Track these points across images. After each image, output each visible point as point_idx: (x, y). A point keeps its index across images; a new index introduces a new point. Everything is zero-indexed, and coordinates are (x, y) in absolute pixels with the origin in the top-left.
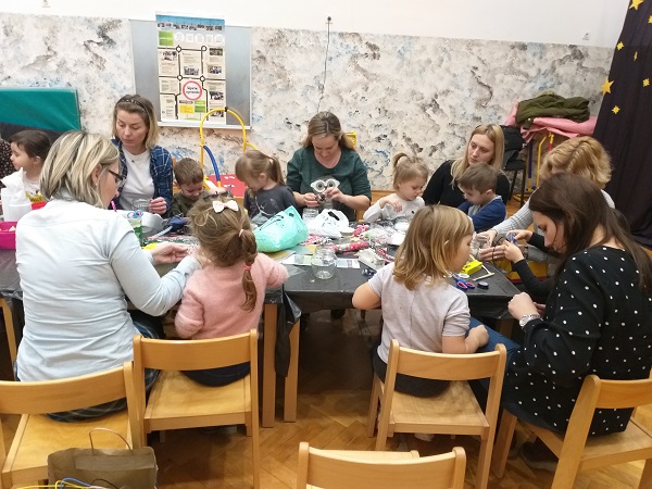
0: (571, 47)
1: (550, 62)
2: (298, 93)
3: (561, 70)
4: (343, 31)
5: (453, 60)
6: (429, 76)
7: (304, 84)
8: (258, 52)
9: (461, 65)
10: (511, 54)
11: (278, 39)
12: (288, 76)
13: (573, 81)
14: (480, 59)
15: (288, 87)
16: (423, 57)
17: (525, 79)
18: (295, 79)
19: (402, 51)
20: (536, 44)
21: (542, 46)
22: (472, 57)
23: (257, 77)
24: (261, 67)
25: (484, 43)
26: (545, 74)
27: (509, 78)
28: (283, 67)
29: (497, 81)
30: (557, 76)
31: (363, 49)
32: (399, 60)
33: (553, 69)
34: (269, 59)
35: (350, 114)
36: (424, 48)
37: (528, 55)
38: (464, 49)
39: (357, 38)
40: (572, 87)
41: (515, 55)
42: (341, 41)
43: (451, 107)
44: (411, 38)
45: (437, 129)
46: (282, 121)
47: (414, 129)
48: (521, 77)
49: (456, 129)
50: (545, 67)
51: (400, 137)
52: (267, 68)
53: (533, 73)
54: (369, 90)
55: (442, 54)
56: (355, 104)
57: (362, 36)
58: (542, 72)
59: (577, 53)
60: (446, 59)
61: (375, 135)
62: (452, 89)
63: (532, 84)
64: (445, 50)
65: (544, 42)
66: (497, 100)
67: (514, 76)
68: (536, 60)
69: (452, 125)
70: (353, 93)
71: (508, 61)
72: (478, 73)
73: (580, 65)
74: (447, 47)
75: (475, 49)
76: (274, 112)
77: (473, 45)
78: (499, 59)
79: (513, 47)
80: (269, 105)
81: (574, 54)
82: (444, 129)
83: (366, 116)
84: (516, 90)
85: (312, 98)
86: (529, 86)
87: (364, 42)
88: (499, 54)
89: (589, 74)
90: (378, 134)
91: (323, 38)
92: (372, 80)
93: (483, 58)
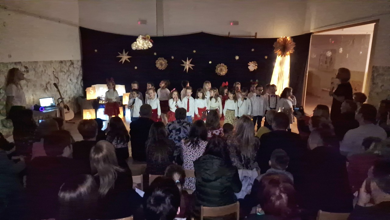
0: (71, 61)
1: (68, 67)
4: (16, 61)
5: (48, 69)
6: (43, 77)
9: (50, 71)
13: (73, 72)
14: (54, 68)
16: (40, 70)
19: (34, 68)
21: (65, 61)
22: (52, 68)
25: (54, 62)
26: (68, 71)
30: (70, 71)
31: (24, 69)
32: (34, 72)
33: (69, 69)
36: (40, 66)
37: (63, 65)
38: (50, 65)
39: (20, 64)
40: (73, 74)
41: (61, 66)
44: (36, 62)
48: (64, 73)
50: (67, 69)
53: (66, 71)
55: (45, 68)
57: (22, 63)
62: (50, 81)
67: (62, 73)
68: (65, 66)
71: (60, 68)
72: (55, 73)
73: (73, 66)
74: (45, 65)
75: (52, 64)
78: (58, 68)
79: (60, 63)
81: (71, 63)
86: (66, 76)
87: (23, 66)
88: (58, 66)
89: (75, 69)
92: (28, 82)
93: (55, 67)
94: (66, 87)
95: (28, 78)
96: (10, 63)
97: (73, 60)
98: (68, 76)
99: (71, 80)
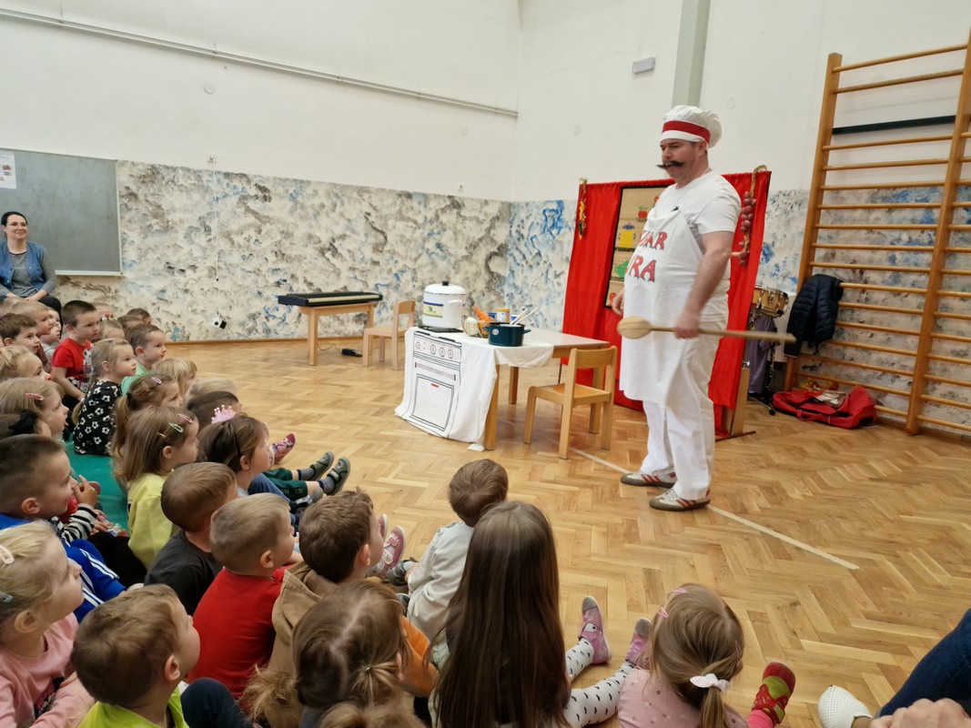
0: (450, 197)
1: (434, 211)
2: (181, 235)
3: (443, 218)
4: (229, 170)
5: (347, 205)
6: (323, 220)
7: (187, 225)
8: (127, 188)
9: (354, 210)
10: (399, 201)
11: (152, 175)
12: (167, 216)
13: (455, 228)
14: (371, 205)
15: (167, 228)
16: (317, 202)
17: (414, 225)
18: (176, 220)
19: (294, 195)
20: (419, 194)
21: (425, 196)
22: (364, 203)
23: (127, 217)
24: (131, 205)
25: (374, 190)
26: (431, 222)
27: (400, 224)
28: (159, 207)
29: (390, 227)
30: (441, 223)
31: (252, 191)
32: (291, 204)
33: (437, 217)
34: (141, 197)
35: (243, 257)
36: (316, 193)
37: (414, 203)
38: (355, 195)
39: (246, 179)
40: (455, 234)
41: (403, 203)
42: (226, 181)
43: (349, 251)
44: (302, 181)
45: (337, 273)
46: (161, 266)
47: (315, 273)
48: (411, 224)
49: (357, 273)
50: (430, 215)
51: (301, 281)
52: (140, 207)
53: (420, 221)
54: (263, 232)
55: (335, 200)
56: (248, 248)
57: (250, 177)
58: (429, 219)
59: (455, 203)
60: (339, 204)
61: (273, 279)
62: (348, 233)
63: (421, 231)
64: (337, 196)
65: (427, 192)
66: (392, 245)
67: (405, 223)
68: (422, 208)
69: (352, 269)
70: (246, 235)
71: (397, 208)
72: (371, 219)
73: (459, 214)
74: (338, 193)
75: (366, 196)
76: (151, 256)
77: (364, 191)
78: (388, 206)
79: (400, 195)
80: (144, 248)
81: (452, 204)
82: (345, 273)
83: (261, 260)
84: (408, 235)
85: (197, 240)
86: (418, 232)
87: (253, 183)
88: (389, 201)
89: (467, 222)
90: (277, 279)
91: (205, 178)
92: (264, 223)
93: (374, 205)
94: (416, 260)
95: (267, 215)
96: (209, 171)
97: (463, 199)
98: (430, 235)
99: (439, 246)
